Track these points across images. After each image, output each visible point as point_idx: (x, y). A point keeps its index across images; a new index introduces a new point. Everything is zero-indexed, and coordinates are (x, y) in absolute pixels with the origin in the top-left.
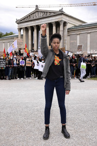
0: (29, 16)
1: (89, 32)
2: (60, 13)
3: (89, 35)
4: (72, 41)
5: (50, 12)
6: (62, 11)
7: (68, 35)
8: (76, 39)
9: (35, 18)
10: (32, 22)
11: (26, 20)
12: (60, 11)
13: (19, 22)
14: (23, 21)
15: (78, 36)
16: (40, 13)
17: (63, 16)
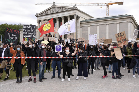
0: (47, 10)
1: (98, 24)
2: (74, 8)
3: (98, 27)
4: (84, 32)
5: (65, 8)
6: (76, 7)
7: (80, 27)
8: (87, 30)
9: (52, 12)
10: (50, 16)
11: (44, 14)
12: (74, 7)
13: (38, 16)
14: (42, 15)
15: (89, 28)
16: (56, 8)
17: (76, 11)
